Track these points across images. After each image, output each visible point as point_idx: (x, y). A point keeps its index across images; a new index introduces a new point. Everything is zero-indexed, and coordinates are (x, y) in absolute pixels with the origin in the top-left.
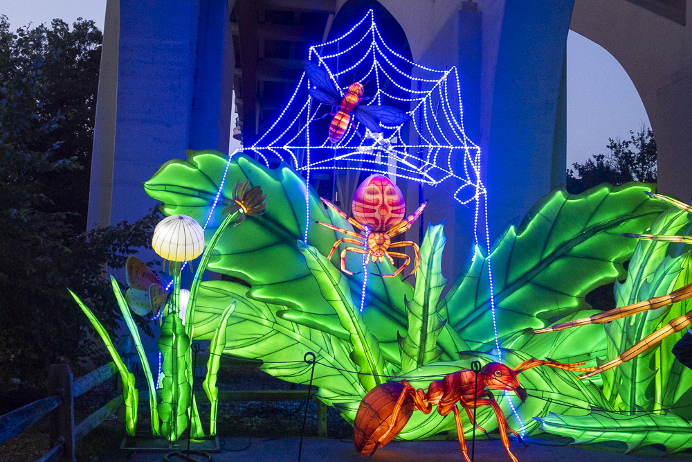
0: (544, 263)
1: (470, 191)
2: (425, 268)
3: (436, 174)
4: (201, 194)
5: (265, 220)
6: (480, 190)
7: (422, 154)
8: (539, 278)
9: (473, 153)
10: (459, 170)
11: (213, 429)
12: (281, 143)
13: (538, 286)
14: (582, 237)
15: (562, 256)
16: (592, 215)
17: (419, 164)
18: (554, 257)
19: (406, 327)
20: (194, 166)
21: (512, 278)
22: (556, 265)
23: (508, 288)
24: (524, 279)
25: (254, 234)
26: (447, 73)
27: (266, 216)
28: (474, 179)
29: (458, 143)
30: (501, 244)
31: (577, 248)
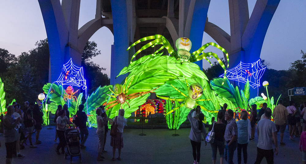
0: (97, 99)
1: (85, 87)
2: (78, 100)
3: (80, 85)
4: (48, 89)
5: (57, 93)
6: (86, 87)
7: (78, 81)
8: (97, 102)
9: (85, 81)
10: (83, 84)
11: (49, 124)
12: (60, 81)
13: (96, 103)
14: (102, 94)
15: (100, 98)
16: (103, 91)
17: (78, 83)
18: (99, 98)
19: (75, 109)
20: (47, 85)
21: (93, 102)
22: (99, 99)
23: (92, 103)
24: (95, 102)
25: (55, 95)
26: (81, 68)
27: (56, 92)
28: (85, 86)
29: (83, 80)
30: (91, 96)
31: (101, 96)
